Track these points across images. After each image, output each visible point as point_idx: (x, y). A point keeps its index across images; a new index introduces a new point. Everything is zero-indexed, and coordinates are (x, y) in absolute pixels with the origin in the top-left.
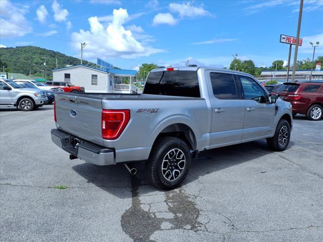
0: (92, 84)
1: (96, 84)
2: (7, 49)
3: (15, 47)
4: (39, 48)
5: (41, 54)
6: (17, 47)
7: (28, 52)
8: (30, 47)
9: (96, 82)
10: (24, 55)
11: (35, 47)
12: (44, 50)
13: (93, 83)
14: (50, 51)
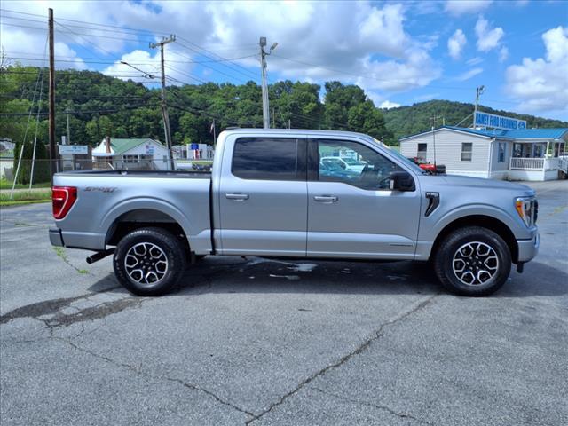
0: (462, 159)
1: (470, 160)
2: (400, 108)
3: (411, 105)
4: (447, 102)
5: (449, 111)
6: (415, 104)
7: (430, 111)
8: (434, 102)
9: (470, 154)
10: (423, 117)
11: (442, 101)
12: (455, 104)
13: (465, 157)
14: (465, 104)
